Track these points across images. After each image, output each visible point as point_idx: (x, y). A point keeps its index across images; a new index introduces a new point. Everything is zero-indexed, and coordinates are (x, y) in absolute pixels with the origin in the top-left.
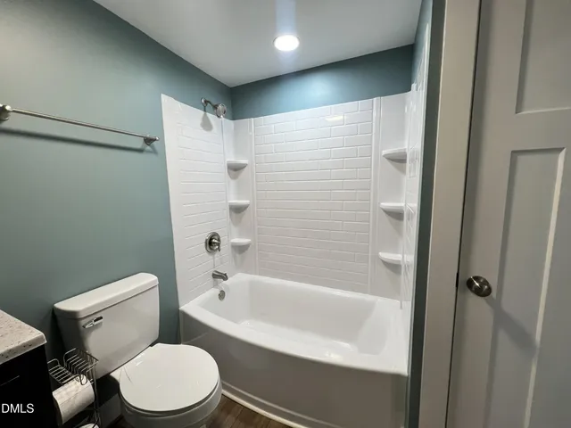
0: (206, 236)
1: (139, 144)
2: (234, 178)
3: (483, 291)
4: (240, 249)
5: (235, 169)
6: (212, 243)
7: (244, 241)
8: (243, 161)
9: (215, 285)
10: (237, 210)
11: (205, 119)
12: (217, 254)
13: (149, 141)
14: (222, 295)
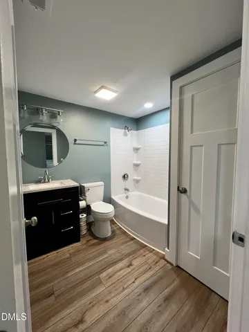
0: (123, 174)
1: (103, 143)
2: (136, 153)
3: (185, 191)
4: (137, 181)
5: (136, 150)
6: (125, 177)
7: (139, 178)
8: (139, 147)
9: (125, 193)
10: (137, 166)
11: (125, 132)
12: (127, 182)
13: (105, 143)
14: (127, 197)
